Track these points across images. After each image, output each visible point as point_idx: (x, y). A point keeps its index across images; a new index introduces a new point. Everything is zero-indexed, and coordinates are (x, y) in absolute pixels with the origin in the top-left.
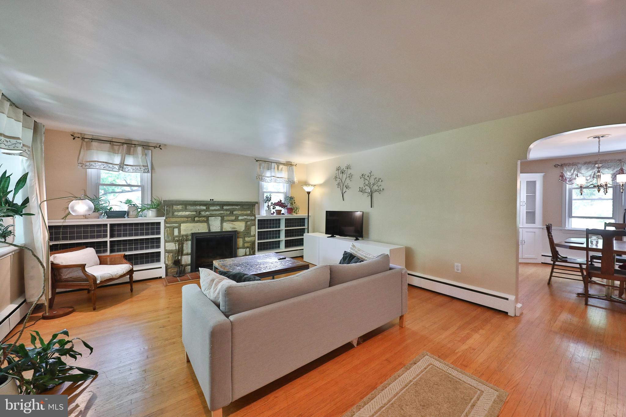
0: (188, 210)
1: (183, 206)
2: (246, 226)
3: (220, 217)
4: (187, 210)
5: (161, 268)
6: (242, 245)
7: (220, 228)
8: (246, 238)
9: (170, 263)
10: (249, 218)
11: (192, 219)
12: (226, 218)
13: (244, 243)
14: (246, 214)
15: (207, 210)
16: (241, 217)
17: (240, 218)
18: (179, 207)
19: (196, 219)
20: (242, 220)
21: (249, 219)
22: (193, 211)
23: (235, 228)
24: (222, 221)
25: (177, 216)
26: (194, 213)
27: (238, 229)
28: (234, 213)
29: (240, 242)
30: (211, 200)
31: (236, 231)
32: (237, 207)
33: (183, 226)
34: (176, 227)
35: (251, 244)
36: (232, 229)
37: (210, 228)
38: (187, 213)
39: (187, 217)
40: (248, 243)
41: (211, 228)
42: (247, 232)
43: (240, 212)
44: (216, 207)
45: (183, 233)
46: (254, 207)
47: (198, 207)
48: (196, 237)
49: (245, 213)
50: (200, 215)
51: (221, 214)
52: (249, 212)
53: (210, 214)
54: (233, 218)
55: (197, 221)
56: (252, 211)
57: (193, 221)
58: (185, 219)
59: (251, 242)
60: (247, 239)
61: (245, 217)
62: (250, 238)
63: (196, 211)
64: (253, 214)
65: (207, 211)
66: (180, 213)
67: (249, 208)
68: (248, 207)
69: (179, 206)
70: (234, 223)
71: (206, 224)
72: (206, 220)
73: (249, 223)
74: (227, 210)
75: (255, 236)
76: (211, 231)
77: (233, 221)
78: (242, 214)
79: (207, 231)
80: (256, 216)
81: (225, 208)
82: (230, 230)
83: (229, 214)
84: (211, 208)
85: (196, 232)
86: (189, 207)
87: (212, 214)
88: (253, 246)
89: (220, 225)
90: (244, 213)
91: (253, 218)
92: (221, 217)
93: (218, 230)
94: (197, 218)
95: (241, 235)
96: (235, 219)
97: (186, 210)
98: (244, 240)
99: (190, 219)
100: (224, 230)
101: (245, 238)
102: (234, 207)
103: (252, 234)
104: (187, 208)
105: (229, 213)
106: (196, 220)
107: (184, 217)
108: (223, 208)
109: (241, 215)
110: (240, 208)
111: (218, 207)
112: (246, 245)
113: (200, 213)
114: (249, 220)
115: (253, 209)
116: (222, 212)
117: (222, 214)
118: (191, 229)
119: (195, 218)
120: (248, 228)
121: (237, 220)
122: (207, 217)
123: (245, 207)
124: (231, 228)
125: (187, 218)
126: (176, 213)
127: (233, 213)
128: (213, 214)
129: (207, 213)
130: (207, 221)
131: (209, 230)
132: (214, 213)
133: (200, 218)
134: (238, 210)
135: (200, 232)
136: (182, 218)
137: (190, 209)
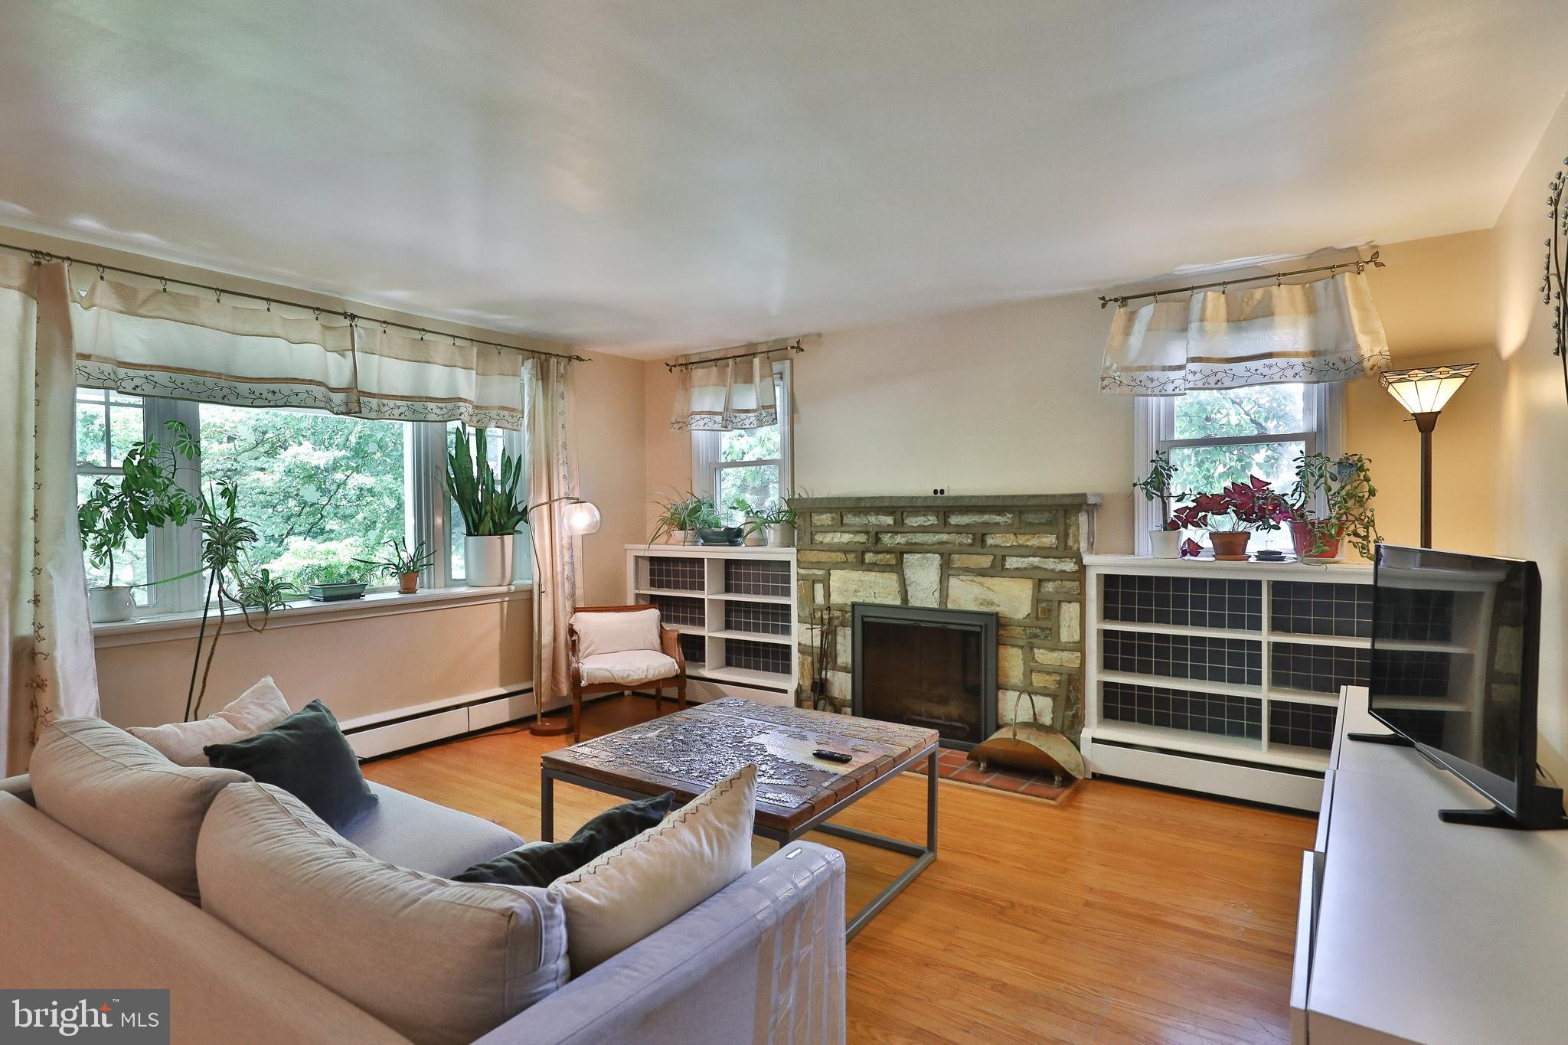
0: (848, 529)
1: (834, 515)
2: (1037, 601)
3: (937, 556)
4: (843, 529)
5: (785, 691)
6: (1021, 676)
7: (937, 594)
8: (1036, 650)
9: (807, 684)
10: (1050, 564)
11: (858, 559)
12: (958, 561)
13: (1029, 671)
14: (1038, 548)
15: (899, 528)
16: (1014, 559)
17: (1012, 563)
18: (825, 519)
19: (869, 557)
20: (1019, 573)
21: (1053, 570)
22: (860, 532)
23: (992, 604)
24: (947, 569)
25: (820, 547)
26: (862, 538)
27: (1003, 609)
28: (990, 541)
29: (1013, 662)
30: (935, 492)
31: (996, 616)
32: (998, 519)
33: (837, 577)
34: (820, 581)
35: (1059, 683)
36: (982, 604)
37: (906, 591)
38: (846, 538)
39: (845, 549)
40: (1048, 673)
41: (909, 594)
42: (1040, 623)
43: (1009, 540)
44: (924, 518)
45: (836, 599)
46: (1073, 519)
47: (873, 519)
48: (862, 617)
49: (1034, 542)
50: (876, 543)
51: (942, 543)
52: (1049, 540)
53: (908, 544)
54: (985, 561)
55: (869, 564)
56: (1067, 536)
57: (861, 565)
58: (841, 557)
59: (1061, 674)
60: (1042, 656)
61: (1035, 561)
62: (1055, 654)
63: (867, 533)
64: (1071, 548)
65: (897, 533)
66: (828, 538)
67: (1049, 523)
68: (1045, 517)
69: (824, 517)
70: (988, 581)
71: (894, 576)
72: (894, 562)
73: (1049, 587)
74: (960, 530)
75: (1080, 647)
76: (910, 605)
77: (982, 573)
78: (1020, 546)
79: (898, 602)
80: (1087, 559)
81: (954, 520)
82: (972, 607)
83: (970, 545)
84: (913, 521)
85: (867, 601)
86: (849, 519)
87: (912, 544)
88: (1069, 691)
89: (936, 586)
90: (1029, 543)
91: (1069, 566)
92: (942, 555)
93: (933, 603)
94: (871, 554)
95: (1017, 631)
96: (993, 566)
97: (840, 526)
98: (1029, 658)
99: (853, 555)
100: (950, 606)
101: (1031, 649)
102: (986, 518)
103: (1065, 637)
104: (846, 521)
105: (970, 541)
106: (867, 561)
107: (838, 551)
108: (946, 523)
109: (1014, 552)
110: (1010, 521)
111: (932, 520)
112: (1038, 680)
113: (878, 540)
114: (1053, 576)
115: (1067, 527)
116: (944, 537)
117: (946, 543)
118: (855, 591)
119: (863, 553)
120: (1045, 611)
121: (997, 569)
122: (900, 553)
123: (1031, 517)
124: (976, 599)
125: (845, 552)
126: (819, 538)
127: (983, 541)
128: (916, 544)
129: (900, 539)
130: (898, 568)
131: (905, 599)
132: (919, 538)
133: (880, 556)
134: (1006, 529)
135: (878, 601)
136: (833, 554)
137: (850, 525)
